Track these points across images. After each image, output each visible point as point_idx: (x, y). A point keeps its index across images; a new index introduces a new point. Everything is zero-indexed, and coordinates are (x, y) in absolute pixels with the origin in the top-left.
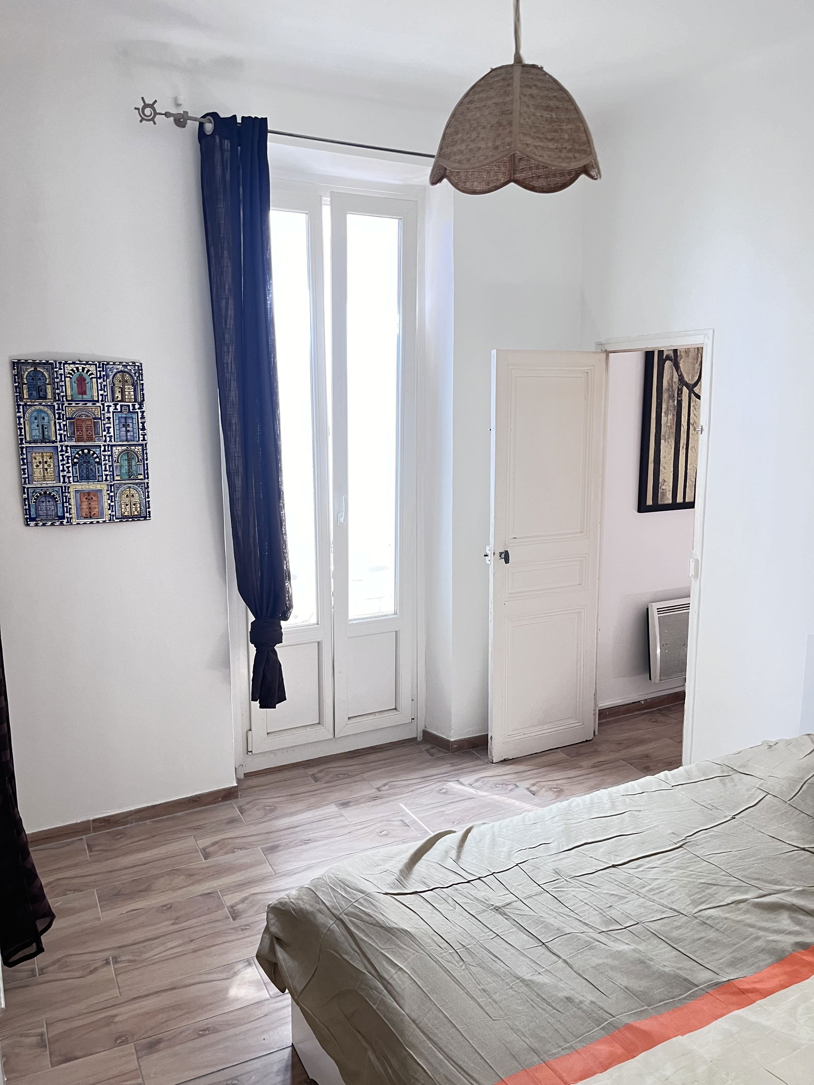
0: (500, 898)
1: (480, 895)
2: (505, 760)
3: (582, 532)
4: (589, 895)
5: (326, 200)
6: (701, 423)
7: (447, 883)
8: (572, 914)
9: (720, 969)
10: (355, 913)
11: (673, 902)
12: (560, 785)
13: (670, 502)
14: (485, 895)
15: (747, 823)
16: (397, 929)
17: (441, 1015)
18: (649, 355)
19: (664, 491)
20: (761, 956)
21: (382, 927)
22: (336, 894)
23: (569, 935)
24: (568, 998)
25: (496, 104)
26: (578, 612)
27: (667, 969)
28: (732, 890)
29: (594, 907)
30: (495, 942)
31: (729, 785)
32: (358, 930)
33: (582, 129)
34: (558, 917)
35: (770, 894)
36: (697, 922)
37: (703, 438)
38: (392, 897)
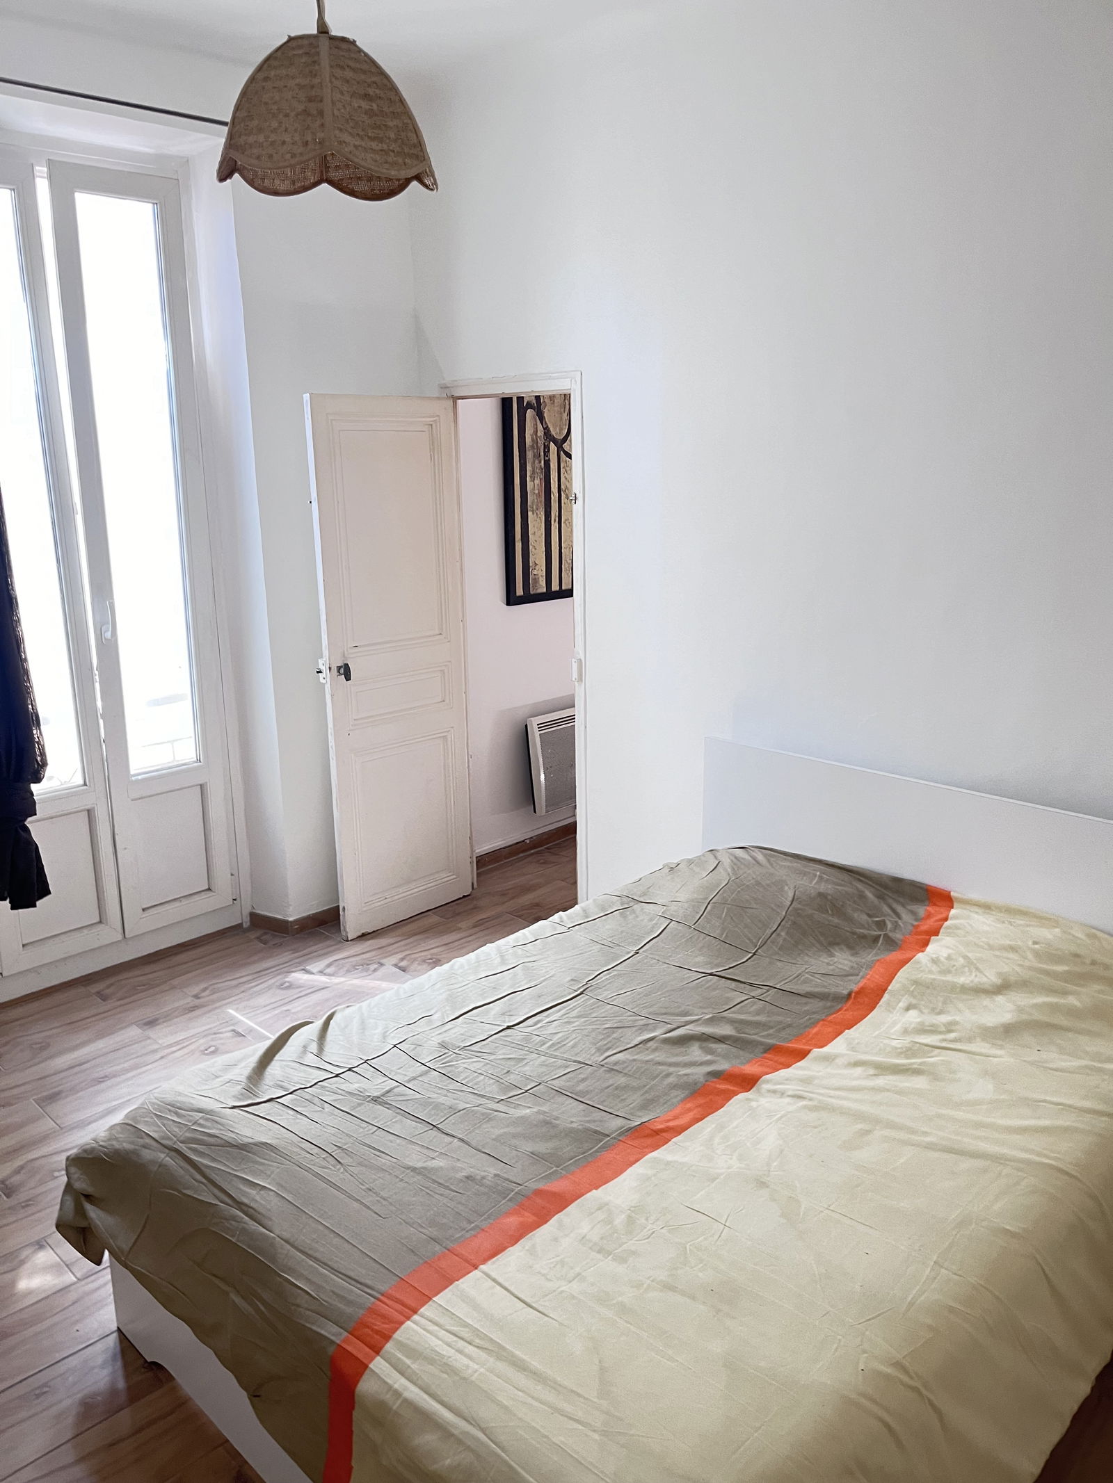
0: (378, 1087)
1: (352, 1087)
2: (363, 935)
3: (441, 634)
4: (483, 1064)
5: (41, 170)
6: (574, 490)
7: (309, 1082)
8: (464, 1088)
9: (631, 1114)
10: (193, 1138)
11: (576, 1055)
12: (436, 954)
13: (545, 590)
14: (360, 1087)
15: (651, 956)
16: (254, 1144)
17: (321, 1228)
18: (506, 403)
19: (537, 577)
20: (674, 1093)
21: (233, 1146)
22: (165, 1122)
23: (464, 1111)
24: (467, 1178)
25: (301, 87)
26: (444, 737)
27: (574, 1125)
28: (640, 1029)
29: (490, 1076)
30: (377, 1136)
31: (631, 917)
32: (201, 1157)
33: (411, 127)
34: (449, 1094)
35: (679, 1027)
36: (605, 1070)
37: (577, 508)
38: (242, 1110)
